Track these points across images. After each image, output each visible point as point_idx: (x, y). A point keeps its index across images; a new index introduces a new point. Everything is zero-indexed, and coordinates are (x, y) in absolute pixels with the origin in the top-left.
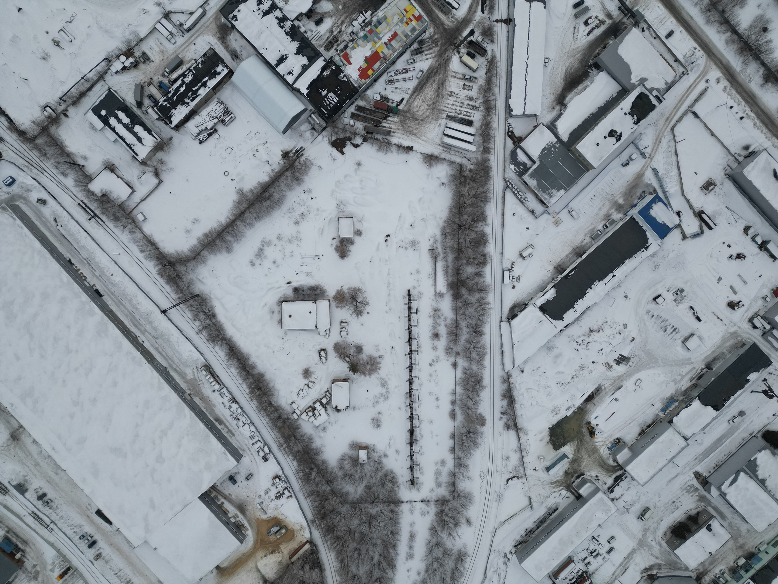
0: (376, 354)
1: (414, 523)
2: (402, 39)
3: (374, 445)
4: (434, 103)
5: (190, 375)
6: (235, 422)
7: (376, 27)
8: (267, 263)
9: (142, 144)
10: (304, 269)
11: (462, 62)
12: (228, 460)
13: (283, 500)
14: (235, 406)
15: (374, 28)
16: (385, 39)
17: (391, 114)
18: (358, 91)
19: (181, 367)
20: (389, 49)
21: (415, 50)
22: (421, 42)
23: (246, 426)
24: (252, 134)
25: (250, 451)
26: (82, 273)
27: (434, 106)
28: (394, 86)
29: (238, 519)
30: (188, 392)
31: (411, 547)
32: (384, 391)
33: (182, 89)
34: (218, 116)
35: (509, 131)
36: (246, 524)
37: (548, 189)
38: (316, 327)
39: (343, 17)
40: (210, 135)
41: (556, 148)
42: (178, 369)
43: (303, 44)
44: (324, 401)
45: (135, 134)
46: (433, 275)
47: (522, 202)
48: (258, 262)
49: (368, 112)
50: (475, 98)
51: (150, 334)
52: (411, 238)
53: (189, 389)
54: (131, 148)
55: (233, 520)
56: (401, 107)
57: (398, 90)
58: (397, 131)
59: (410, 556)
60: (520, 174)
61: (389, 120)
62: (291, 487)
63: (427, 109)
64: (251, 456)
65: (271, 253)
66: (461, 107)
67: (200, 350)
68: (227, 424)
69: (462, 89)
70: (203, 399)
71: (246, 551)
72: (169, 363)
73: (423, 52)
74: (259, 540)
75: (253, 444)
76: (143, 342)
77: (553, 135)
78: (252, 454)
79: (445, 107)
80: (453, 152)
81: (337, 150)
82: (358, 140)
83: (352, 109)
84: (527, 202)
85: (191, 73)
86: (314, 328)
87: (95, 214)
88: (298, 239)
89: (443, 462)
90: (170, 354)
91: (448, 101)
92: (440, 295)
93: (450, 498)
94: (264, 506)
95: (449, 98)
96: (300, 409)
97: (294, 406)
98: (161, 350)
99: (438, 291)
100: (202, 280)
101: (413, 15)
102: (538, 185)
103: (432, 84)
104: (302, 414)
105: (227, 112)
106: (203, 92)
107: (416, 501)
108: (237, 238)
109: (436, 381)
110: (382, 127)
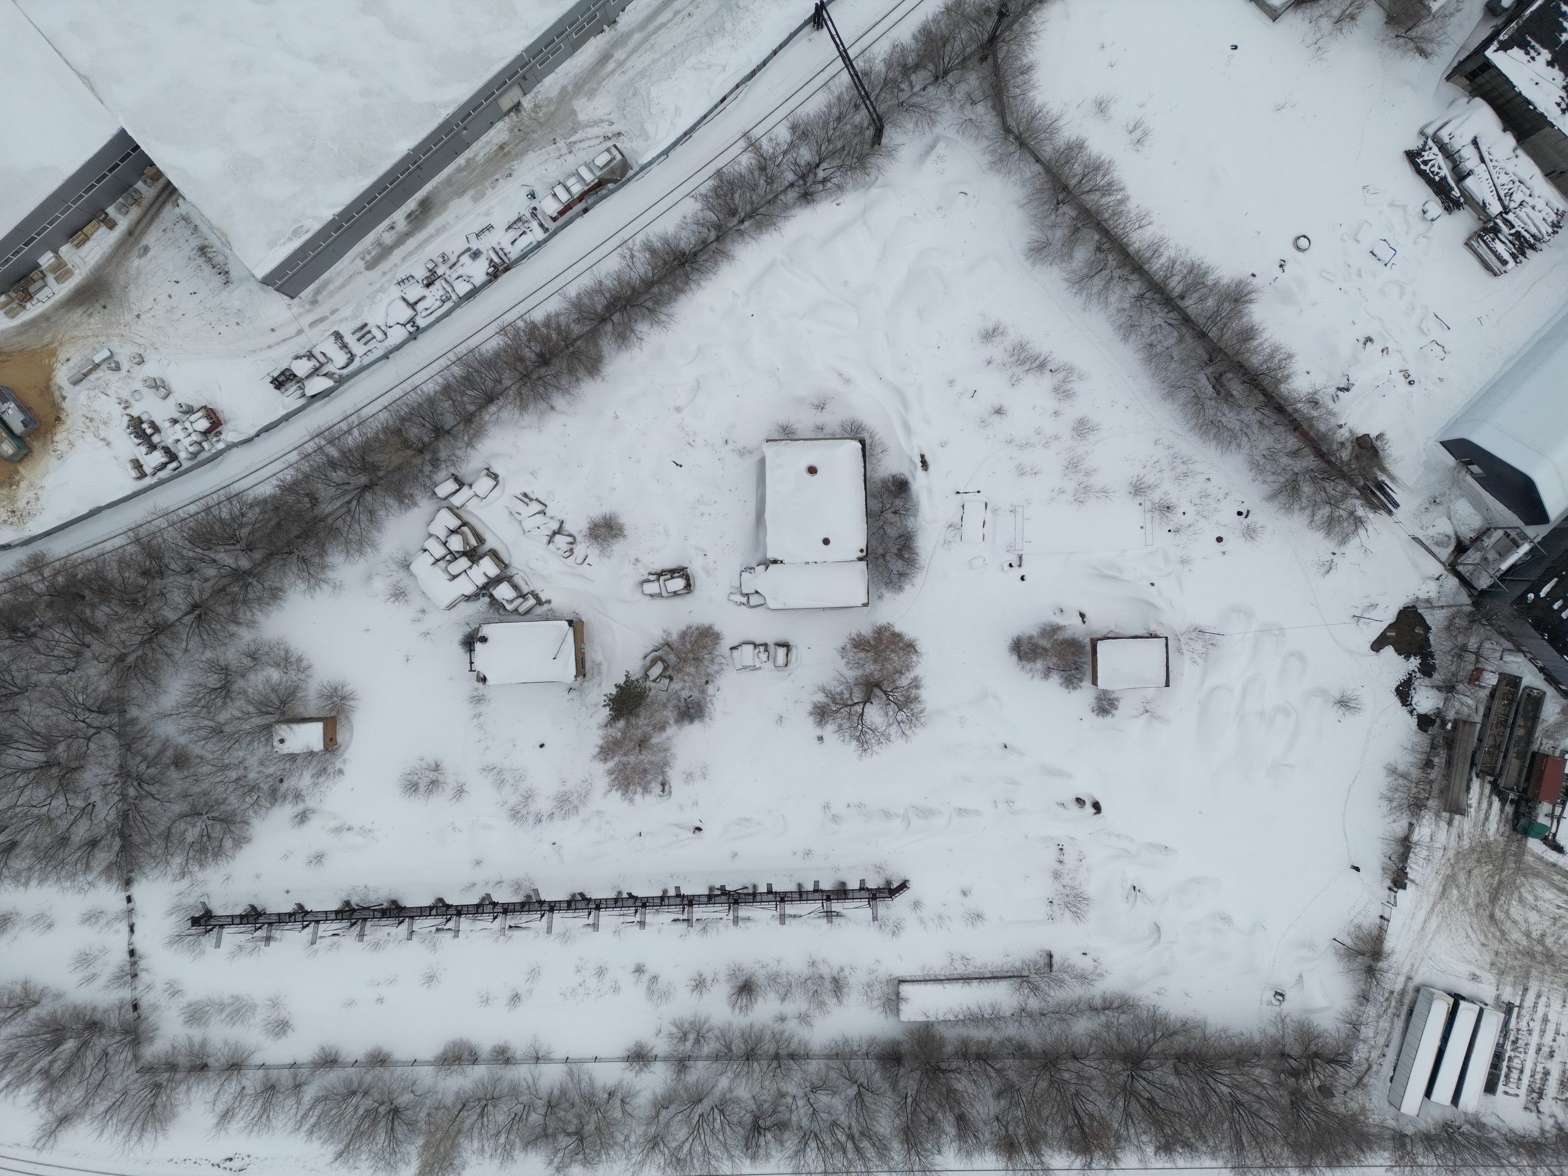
0: (673, 773)
1: (50, 926)
3: (341, 772)
4: (1549, 956)
5: (586, 109)
6: (421, 273)
8: (994, 386)
10: (975, 514)
12: (272, 245)
13: (129, 447)
14: (479, 270)
17: (1509, 809)
19: (618, 79)
23: (408, 313)
24: (1438, 334)
25: (312, 325)
27: (1539, 958)
29: (50, 279)
30: (527, 103)
32: (543, 804)
34: (1510, 217)
36: (33, 310)
38: (773, 561)
40: (1440, 188)
42: (611, 65)
44: (503, 592)
46: (961, 970)
48: (997, 350)
49: (1522, 730)
53: (537, 107)
55: (46, 260)
56: (1534, 845)
58: (1454, 833)
61: (1490, 804)
62: (179, 474)
63: (1528, 935)
64: (292, 330)
66: (1539, 1051)
67: (679, 149)
68: (411, 243)
70: (503, 155)
72: (630, 34)
75: (338, 336)
78: (300, 332)
79: (1539, 996)
80: (1387, 1025)
81: (1390, 627)
82: (1426, 700)
83: (1531, 678)
86: (771, 556)
88: (1084, 493)
89: (281, 1027)
90: (665, 40)
93: (147, 1057)
94: (103, 374)
96: (473, 506)
97: (484, 484)
99: (905, 989)
100: (933, 155)
104: (454, 511)
105: (1523, 246)
107: (132, 930)
108: (1081, 282)
109: (581, 990)
110: (1470, 780)
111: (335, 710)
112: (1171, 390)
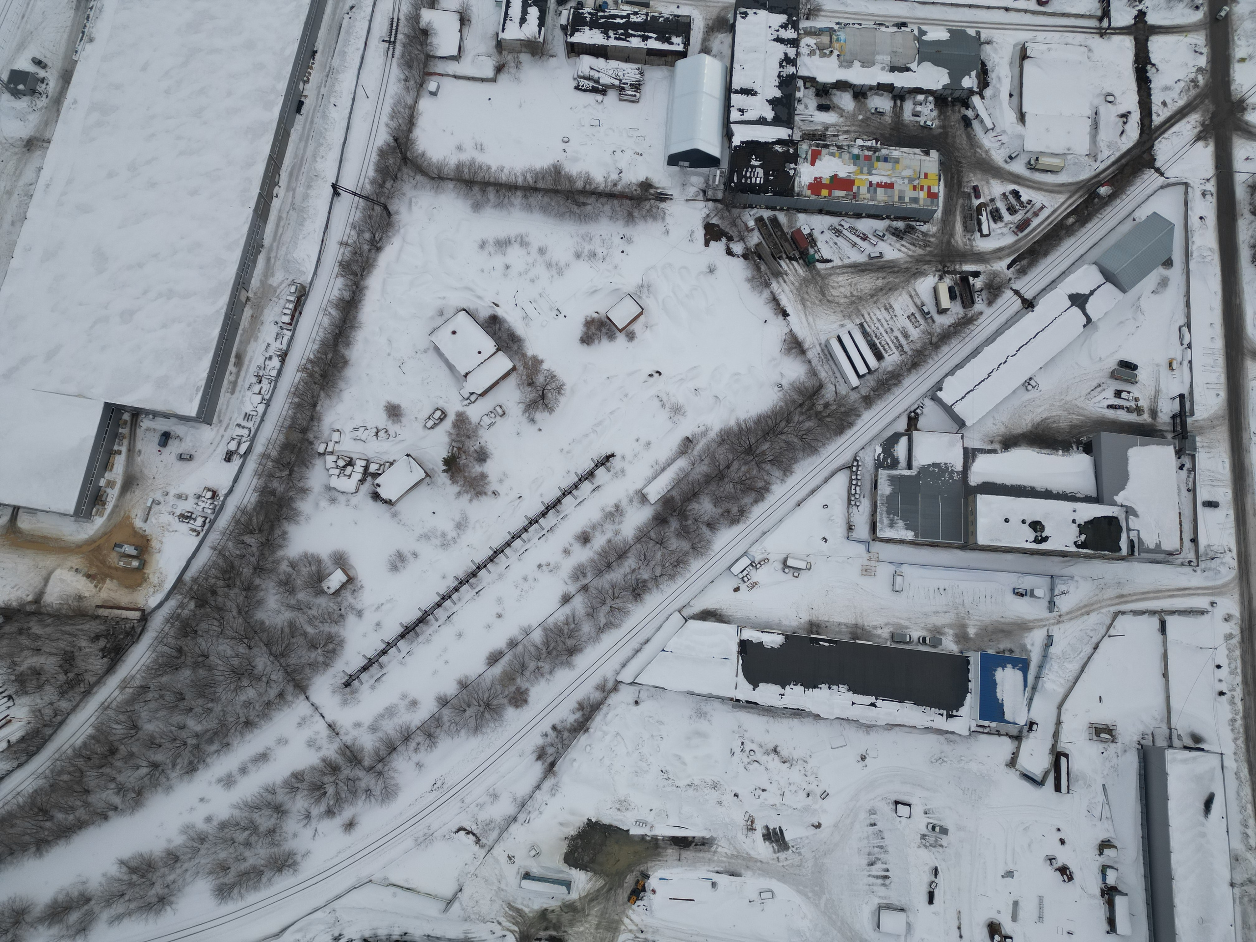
0: (493, 485)
1: (286, 742)
2: (892, 196)
3: (362, 587)
4: (860, 298)
5: (274, 281)
6: (254, 380)
7: (878, 159)
8: (498, 261)
9: (521, 26)
10: (530, 309)
11: (935, 290)
12: (191, 401)
13: (184, 527)
14: (276, 362)
15: (874, 158)
16: (875, 179)
17: (801, 261)
18: (792, 196)
19: (278, 263)
20: (869, 191)
21: (896, 229)
22: (910, 229)
23: (260, 397)
24: (636, 134)
25: (225, 430)
26: (310, 74)
27: (857, 301)
28: (836, 239)
29: (109, 490)
30: (250, 294)
31: (243, 770)
32: (452, 534)
33: (618, 20)
34: (624, 81)
35: (914, 411)
36: (109, 507)
37: (896, 514)
38: (466, 375)
39: (853, 128)
40: (594, 90)
41: (951, 477)
42: (272, 260)
43: (784, 100)
44: (373, 468)
45: (524, 12)
46: (658, 468)
47: (849, 500)
48: (490, 248)
49: (779, 233)
50: (911, 338)
51: (294, 197)
52: (681, 400)
53: (255, 294)
54: (505, 20)
55: (102, 483)
56: (819, 266)
57: (835, 247)
58: (789, 283)
59: (228, 781)
60: (879, 465)
61: (793, 265)
62: (212, 522)
63: (846, 297)
64: (219, 438)
65: (515, 255)
66: (887, 332)
67: (319, 269)
68: (243, 373)
69: (906, 316)
70: (256, 319)
71: (65, 538)
72: (272, 245)
73: (902, 238)
74: (97, 544)
75: (239, 425)
76: (277, 196)
77: (962, 461)
78: (223, 436)
79: (869, 314)
80: (828, 367)
81: (705, 235)
82: (738, 248)
83: (766, 214)
84: (854, 507)
85: (644, 17)
86: (463, 373)
87: (394, 42)
88: (560, 272)
89: (414, 703)
90: (287, 237)
91: (878, 312)
92: (643, 498)
93: (367, 762)
94: (155, 508)
95: (883, 309)
96: (337, 448)
97: (336, 436)
98: (282, 224)
99: (645, 491)
100: (413, 204)
101: (929, 188)
102: (888, 497)
103: (878, 279)
104: (332, 453)
105: (637, 86)
106: (635, 42)
107: (323, 717)
108: (499, 205)
109: (523, 593)
110: (779, 263)
111: (341, 561)
112: (561, 216)
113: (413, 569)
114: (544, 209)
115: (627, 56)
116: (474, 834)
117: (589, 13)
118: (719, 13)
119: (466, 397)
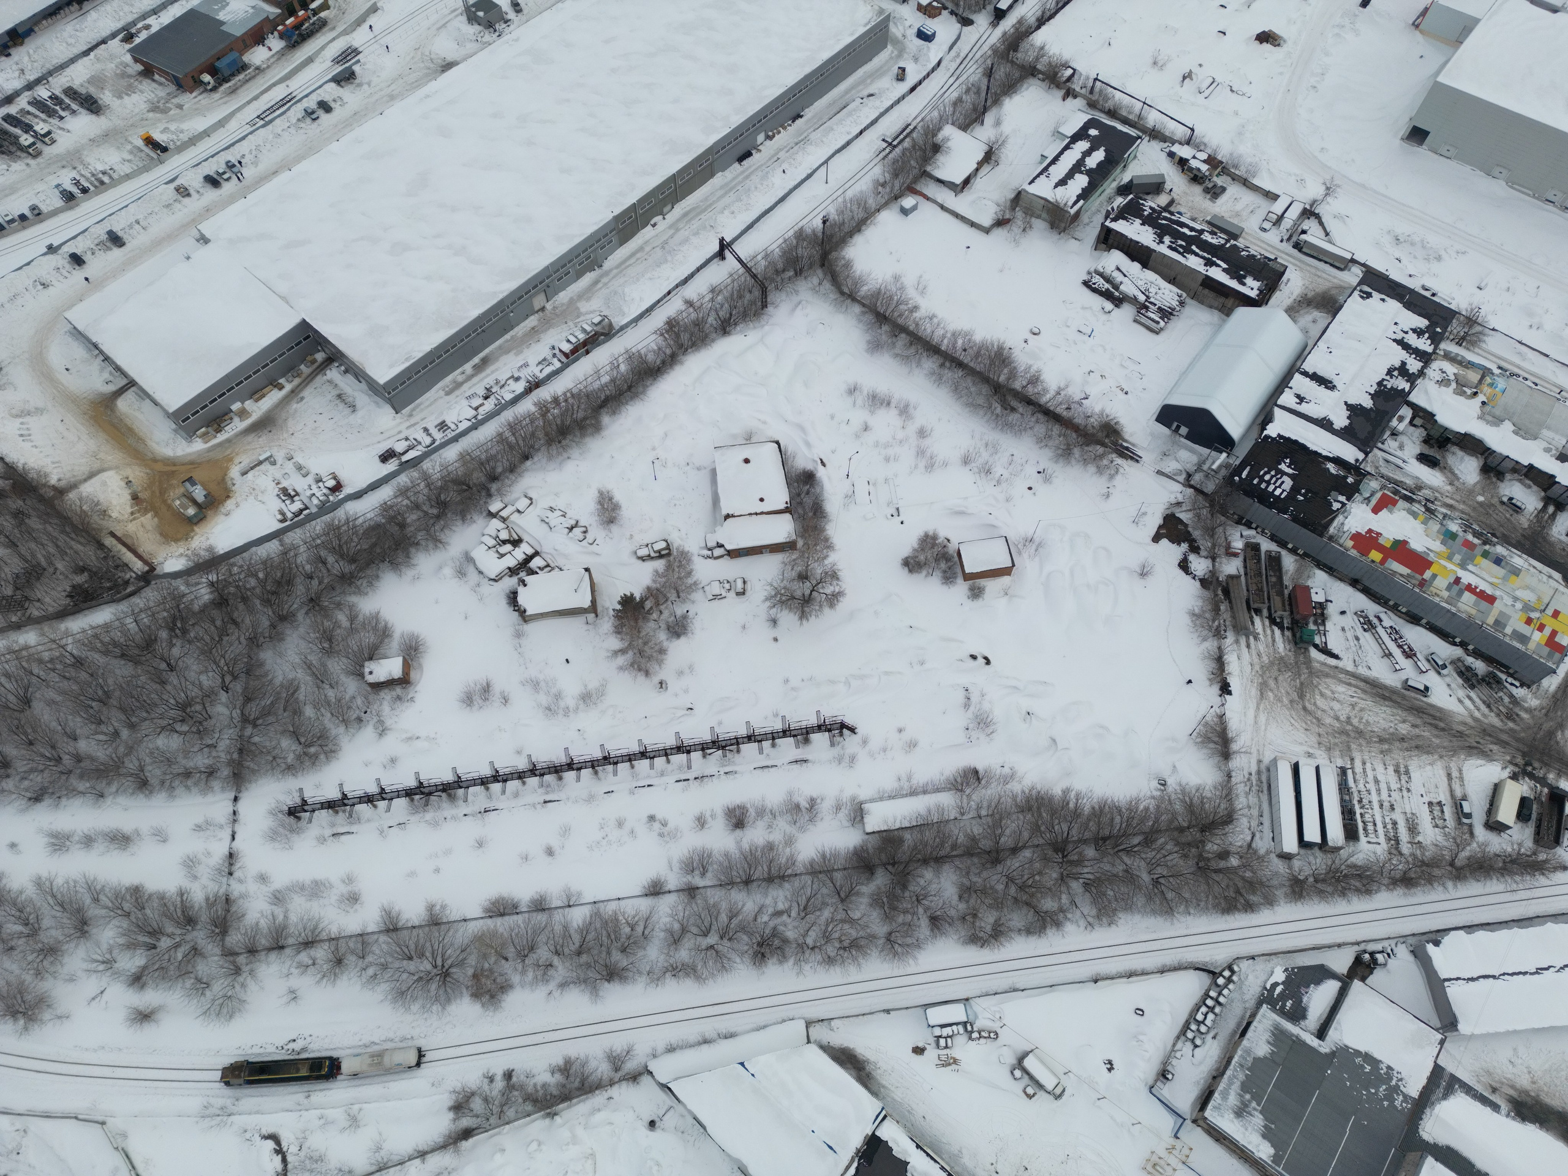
0: (666, 672)
1: (164, 841)
2: (1485, 614)
3: (412, 700)
4: (1360, 733)
5: (586, 306)
6: (482, 392)
7: (1485, 555)
8: (859, 416)
9: (1056, 186)
10: (861, 490)
11: (1496, 790)
13: (276, 504)
14: (520, 387)
15: (1479, 550)
16: (1467, 578)
17: (1288, 633)
18: (1321, 535)
19: (605, 291)
20: (1449, 588)
21: (1469, 669)
22: (1490, 681)
23: (474, 413)
24: (1133, 366)
25: (408, 428)
26: (779, 132)
27: (1353, 735)
28: (1360, 632)
29: (236, 419)
30: (549, 306)
31: (88, 841)
32: (570, 701)
33: (1186, 231)
34: (1152, 300)
35: (1372, 954)
36: (221, 437)
37: (1257, 1097)
38: (727, 517)
39: (1462, 507)
40: (1107, 295)
41: (1389, 1097)
42: (600, 285)
43: (1373, 415)
45: (1070, 175)
47: (1186, 1027)
48: (859, 398)
49: (1274, 579)
50: (1420, 838)
51: (672, 237)
52: (998, 714)
53: (555, 308)
54: (1041, 173)
55: (235, 409)
56: (1314, 653)
57: (1353, 642)
58: (1254, 653)
59: (59, 842)
60: (1267, 998)
61: (1273, 631)
62: (311, 518)
63: (1337, 718)
64: (394, 431)
65: (885, 422)
66: (1381, 806)
67: (643, 318)
68: (475, 380)
69: (1426, 799)
70: (534, 334)
71: (149, 443)
72: (611, 270)
73: (1472, 687)
74: (174, 468)
75: (426, 430)
76: (654, 225)
77: (1424, 1082)
78: (399, 432)
79: (1364, 763)
80: (1256, 800)
81: (1160, 527)
82: (1200, 565)
83: (1267, 545)
84: (1189, 1045)
85: (1223, 242)
86: (724, 512)
87: (895, 146)
88: (930, 467)
89: (353, 899)
90: (632, 270)
91: (1380, 768)
92: (858, 814)
93: (234, 939)
94: (266, 466)
95: (1391, 769)
96: (515, 517)
97: (522, 504)
98: (638, 255)
99: (866, 806)
100: (800, 307)
101: (1554, 633)
102: (1257, 1060)
103: (1404, 721)
104: (504, 520)
105: (1167, 314)
106: (1194, 262)
107: (233, 838)
108: (905, 359)
109: (604, 842)
110: (1251, 618)
111: (412, 652)
113: (490, 716)
114: (956, 389)
115: (1173, 275)
116: (284, 1160)
117: (1151, 208)
118: (1329, 289)
119: (710, 545)
